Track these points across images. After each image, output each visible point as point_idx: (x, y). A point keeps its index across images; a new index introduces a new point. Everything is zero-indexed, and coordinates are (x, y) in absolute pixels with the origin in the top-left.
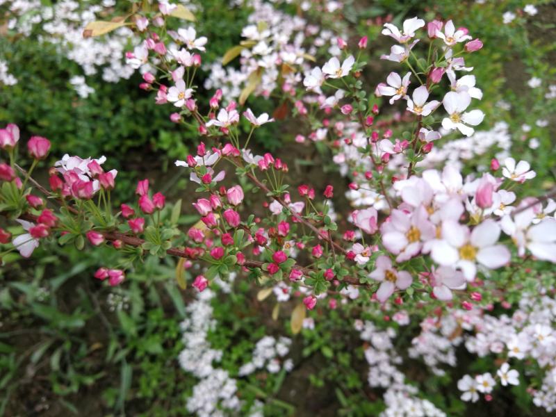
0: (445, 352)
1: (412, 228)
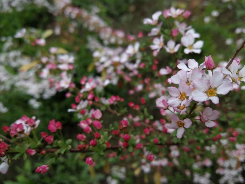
0: (237, 177)
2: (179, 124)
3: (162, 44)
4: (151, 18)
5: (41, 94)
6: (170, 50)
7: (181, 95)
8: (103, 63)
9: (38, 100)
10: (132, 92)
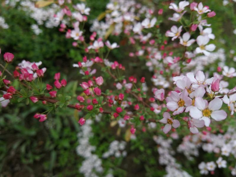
1: (180, 100)
2: (169, 121)
3: (179, 34)
4: (178, 5)
5: (45, 22)
6: (184, 42)
7: (180, 102)
8: (114, 18)
9: (40, 27)
10: (132, 55)
